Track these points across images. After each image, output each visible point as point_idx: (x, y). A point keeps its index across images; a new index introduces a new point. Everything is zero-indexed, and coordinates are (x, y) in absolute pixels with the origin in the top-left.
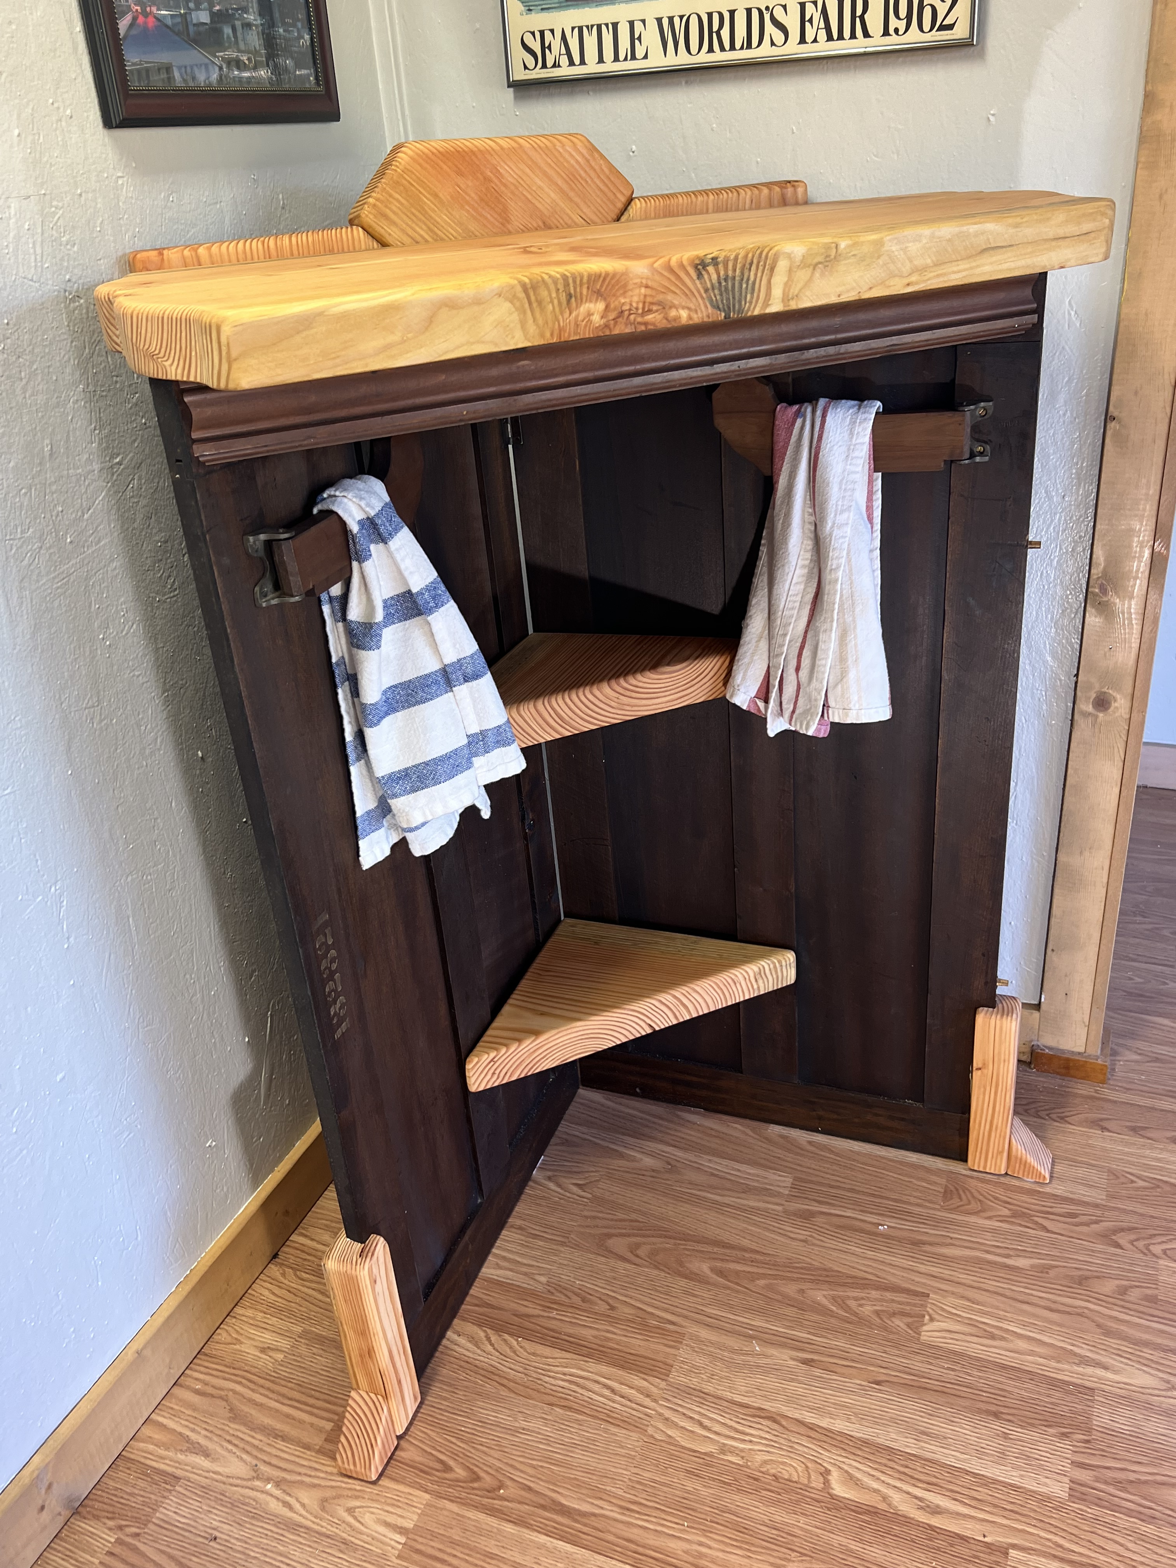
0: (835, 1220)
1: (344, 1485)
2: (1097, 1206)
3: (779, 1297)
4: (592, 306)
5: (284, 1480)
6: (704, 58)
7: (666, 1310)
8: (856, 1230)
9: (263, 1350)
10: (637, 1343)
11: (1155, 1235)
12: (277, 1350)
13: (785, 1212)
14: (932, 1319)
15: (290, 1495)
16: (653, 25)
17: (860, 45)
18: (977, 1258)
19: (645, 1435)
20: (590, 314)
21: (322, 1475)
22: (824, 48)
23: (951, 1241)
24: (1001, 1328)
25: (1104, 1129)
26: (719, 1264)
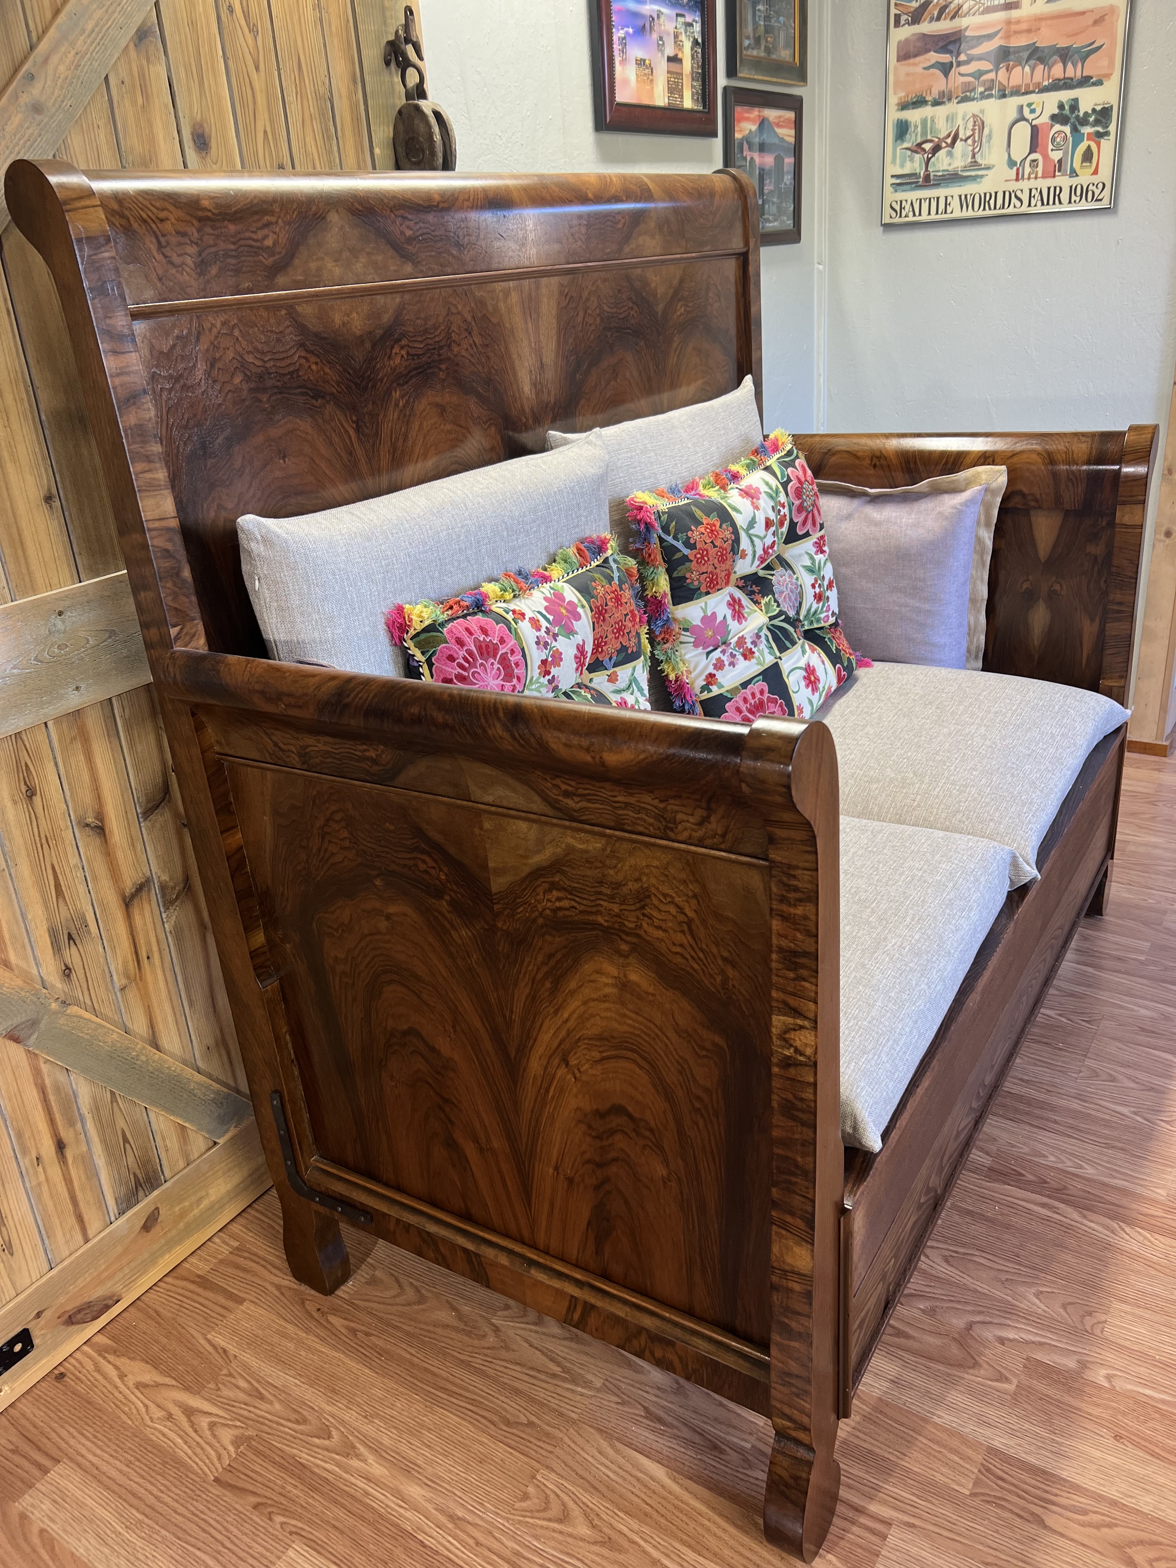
6: (981, 213)
16: (957, 199)
17: (1057, 208)
22: (1040, 209)
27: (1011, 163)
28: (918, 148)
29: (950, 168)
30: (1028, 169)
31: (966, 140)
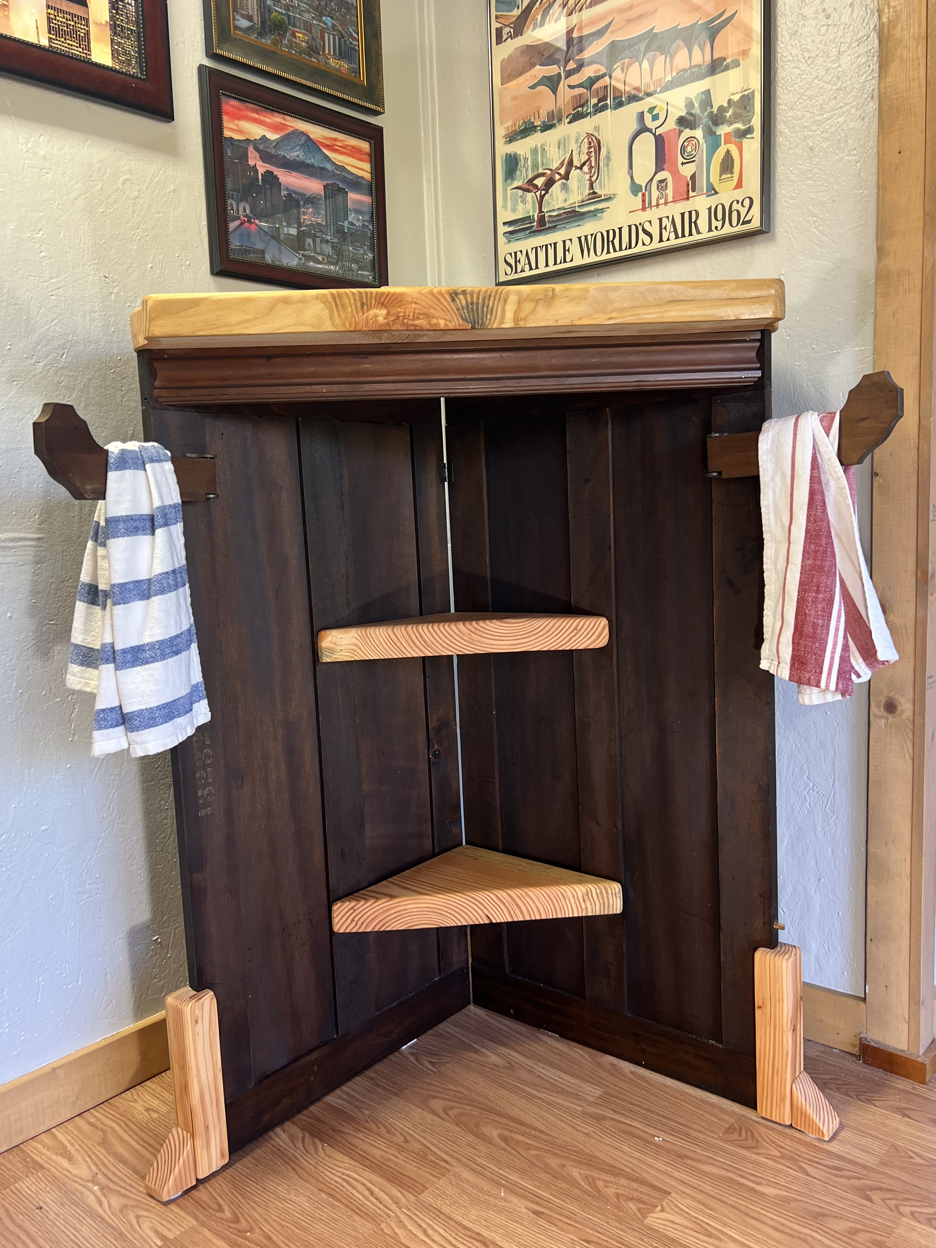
0: (621, 1126)
1: (144, 1201)
2: (865, 1167)
3: (542, 1165)
4: (378, 311)
5: (108, 1187)
7: (446, 1153)
8: (635, 1137)
9: (147, 1110)
10: (411, 1168)
11: (910, 1199)
12: (157, 1112)
13: (583, 1112)
14: (662, 1210)
15: (105, 1197)
16: (576, 242)
17: (695, 238)
18: (731, 1179)
19: (376, 1227)
20: (376, 316)
21: (134, 1191)
22: (675, 243)
23: (714, 1162)
24: (721, 1231)
25: (904, 1115)
26: (507, 1133)
27: (635, 189)
28: (530, 186)
29: (566, 205)
30: (655, 193)
31: (581, 168)
